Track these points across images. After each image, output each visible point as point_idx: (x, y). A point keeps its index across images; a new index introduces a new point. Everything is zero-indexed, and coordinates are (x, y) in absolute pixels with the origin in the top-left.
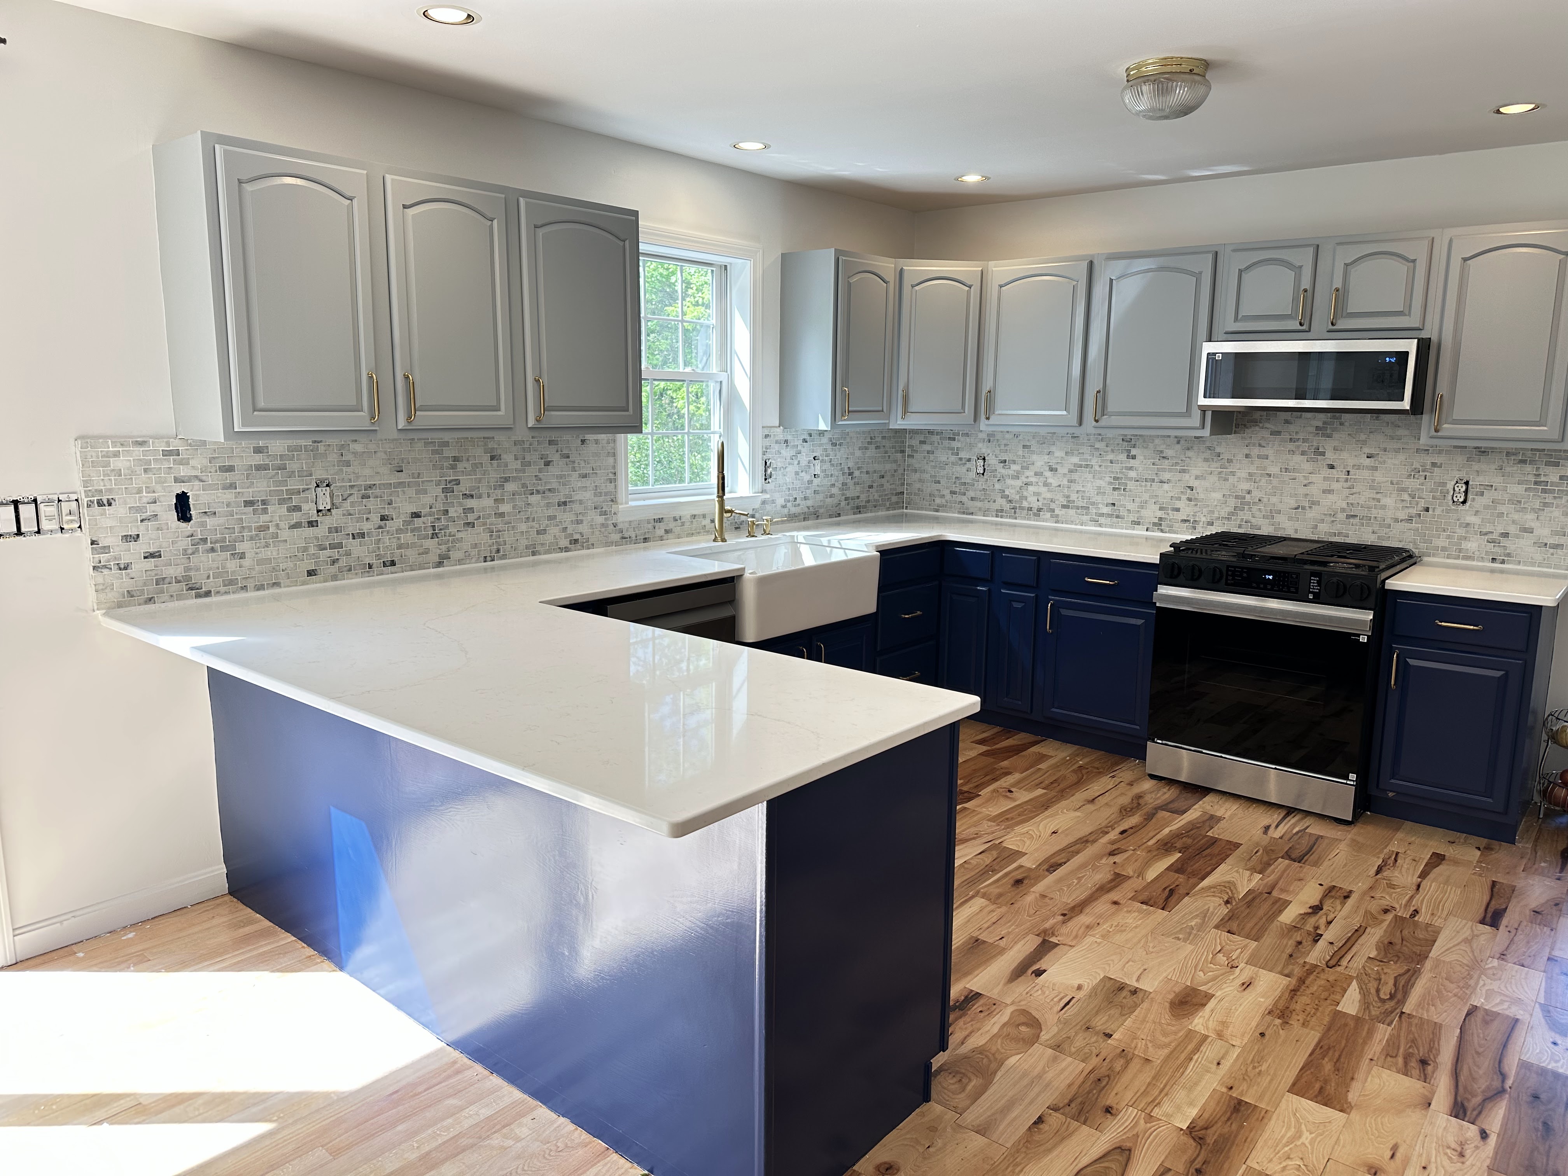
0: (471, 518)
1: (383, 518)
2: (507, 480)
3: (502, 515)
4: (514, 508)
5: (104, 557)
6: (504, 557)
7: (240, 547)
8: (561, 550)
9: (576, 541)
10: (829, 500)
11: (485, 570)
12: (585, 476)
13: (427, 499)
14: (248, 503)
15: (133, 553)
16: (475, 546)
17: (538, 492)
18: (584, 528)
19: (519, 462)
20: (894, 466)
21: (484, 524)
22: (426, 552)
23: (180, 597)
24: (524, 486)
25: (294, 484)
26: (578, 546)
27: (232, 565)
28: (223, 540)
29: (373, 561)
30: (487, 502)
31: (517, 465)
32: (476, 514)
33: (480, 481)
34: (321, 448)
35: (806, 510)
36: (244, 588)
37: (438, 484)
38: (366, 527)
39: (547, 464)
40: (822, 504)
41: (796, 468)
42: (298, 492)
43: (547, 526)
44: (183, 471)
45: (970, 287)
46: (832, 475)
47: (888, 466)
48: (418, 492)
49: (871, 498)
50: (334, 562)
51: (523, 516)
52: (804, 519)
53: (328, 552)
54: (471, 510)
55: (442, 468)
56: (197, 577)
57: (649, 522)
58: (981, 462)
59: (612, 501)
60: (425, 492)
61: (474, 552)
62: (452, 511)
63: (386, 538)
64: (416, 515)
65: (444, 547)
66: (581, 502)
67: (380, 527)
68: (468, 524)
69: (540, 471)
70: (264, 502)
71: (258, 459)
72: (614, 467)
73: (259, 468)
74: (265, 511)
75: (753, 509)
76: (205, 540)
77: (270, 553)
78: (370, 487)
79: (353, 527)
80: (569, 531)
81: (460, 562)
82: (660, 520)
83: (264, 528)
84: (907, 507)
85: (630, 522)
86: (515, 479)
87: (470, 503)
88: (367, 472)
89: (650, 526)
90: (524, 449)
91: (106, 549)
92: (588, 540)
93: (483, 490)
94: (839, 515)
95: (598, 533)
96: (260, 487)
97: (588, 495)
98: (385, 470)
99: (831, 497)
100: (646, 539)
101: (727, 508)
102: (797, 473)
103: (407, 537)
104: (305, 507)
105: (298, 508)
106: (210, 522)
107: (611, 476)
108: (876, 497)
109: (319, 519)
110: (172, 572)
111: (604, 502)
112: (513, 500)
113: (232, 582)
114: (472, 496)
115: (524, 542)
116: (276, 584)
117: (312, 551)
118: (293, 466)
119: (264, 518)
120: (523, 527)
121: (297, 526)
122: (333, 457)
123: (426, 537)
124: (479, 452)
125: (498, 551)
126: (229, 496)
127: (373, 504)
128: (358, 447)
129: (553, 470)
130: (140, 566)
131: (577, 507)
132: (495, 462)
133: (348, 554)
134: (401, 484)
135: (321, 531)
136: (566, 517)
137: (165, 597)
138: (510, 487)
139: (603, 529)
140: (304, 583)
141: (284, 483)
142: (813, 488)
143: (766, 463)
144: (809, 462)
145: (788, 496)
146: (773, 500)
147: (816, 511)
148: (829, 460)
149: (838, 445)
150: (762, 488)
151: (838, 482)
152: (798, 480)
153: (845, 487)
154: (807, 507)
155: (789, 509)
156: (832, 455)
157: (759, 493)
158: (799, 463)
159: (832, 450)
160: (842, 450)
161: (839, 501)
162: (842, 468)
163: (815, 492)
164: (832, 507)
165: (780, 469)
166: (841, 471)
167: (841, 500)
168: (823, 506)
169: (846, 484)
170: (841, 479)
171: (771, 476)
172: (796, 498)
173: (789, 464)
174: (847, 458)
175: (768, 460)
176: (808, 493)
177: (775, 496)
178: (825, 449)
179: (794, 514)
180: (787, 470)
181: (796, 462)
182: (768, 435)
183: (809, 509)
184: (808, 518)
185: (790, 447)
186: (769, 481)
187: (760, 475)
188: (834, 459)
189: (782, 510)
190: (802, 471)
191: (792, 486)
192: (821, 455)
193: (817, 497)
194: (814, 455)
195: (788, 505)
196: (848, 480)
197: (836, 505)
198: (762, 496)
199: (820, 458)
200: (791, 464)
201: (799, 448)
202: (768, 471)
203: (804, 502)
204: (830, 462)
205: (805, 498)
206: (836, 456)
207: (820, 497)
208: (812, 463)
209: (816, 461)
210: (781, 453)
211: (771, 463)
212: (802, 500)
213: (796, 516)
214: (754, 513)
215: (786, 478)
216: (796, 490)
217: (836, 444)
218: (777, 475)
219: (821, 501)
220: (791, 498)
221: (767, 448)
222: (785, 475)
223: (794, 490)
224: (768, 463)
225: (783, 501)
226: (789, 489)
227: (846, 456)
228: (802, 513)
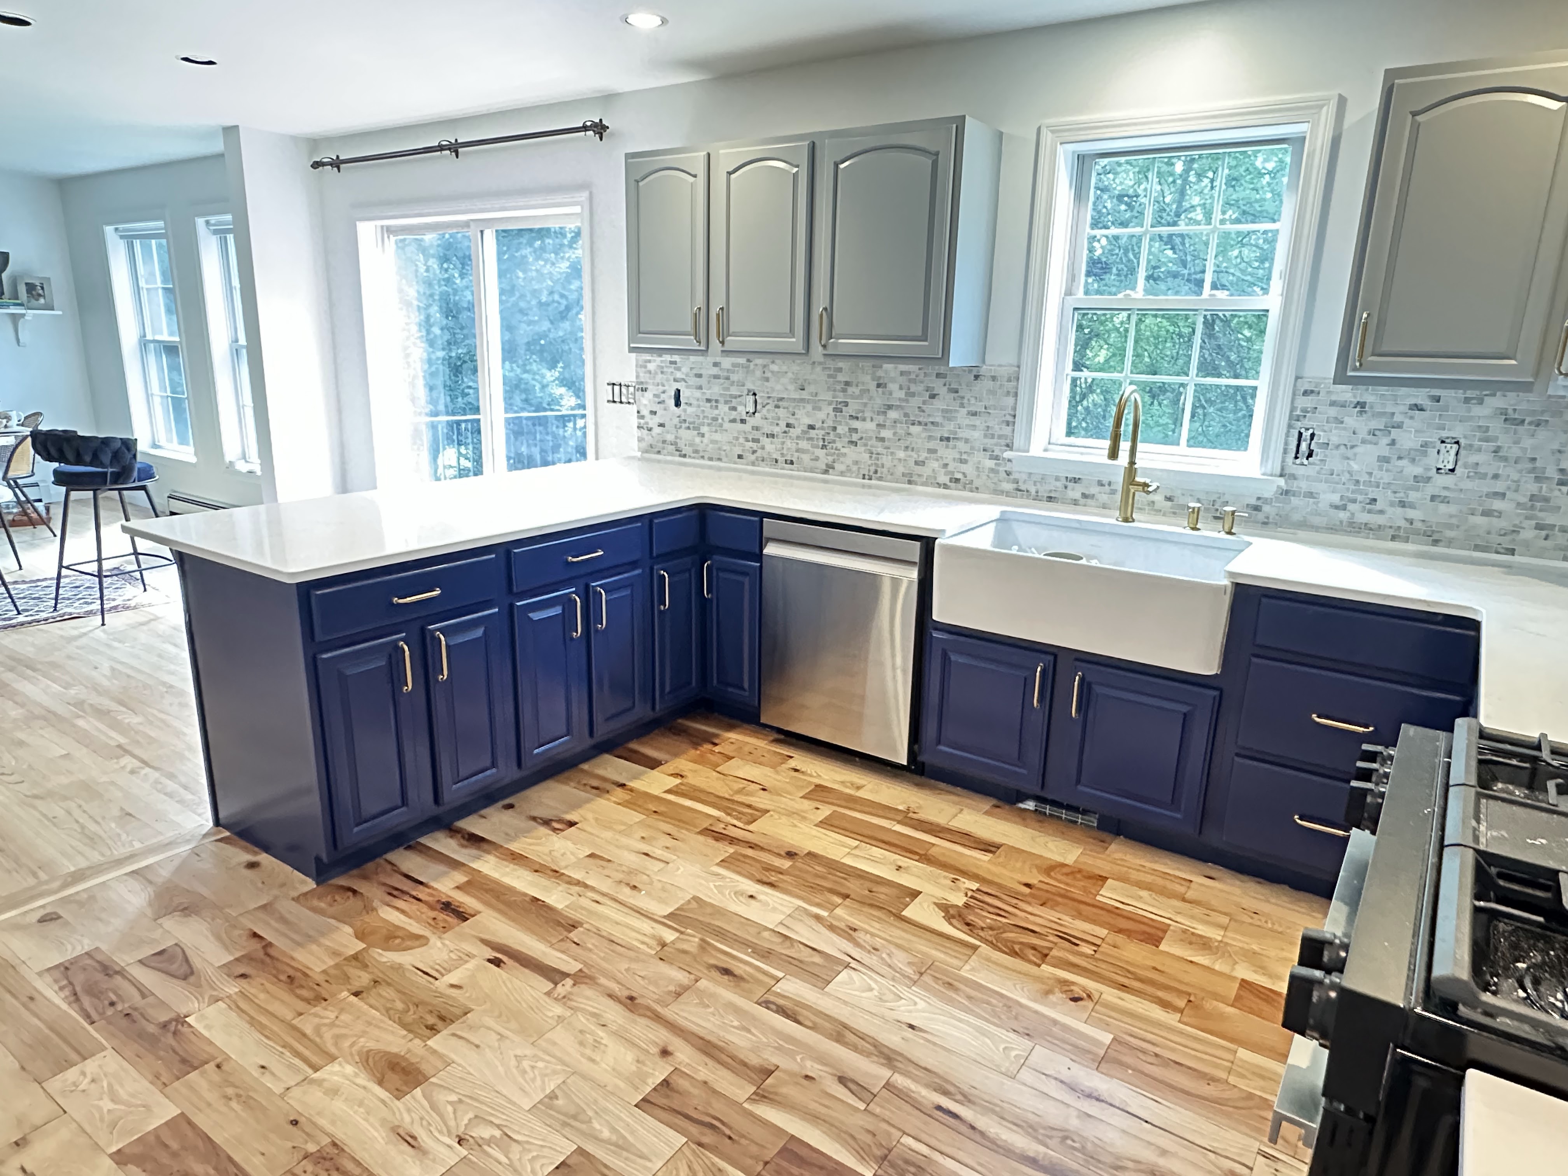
0: (855, 437)
1: (788, 425)
2: (890, 407)
3: (882, 440)
4: (895, 434)
5: (642, 421)
6: (880, 479)
7: (704, 429)
8: (939, 485)
9: (957, 480)
10: (1479, 520)
11: (863, 486)
12: (974, 414)
13: (821, 415)
14: (708, 400)
15: (653, 422)
16: (856, 463)
17: (920, 423)
18: (969, 469)
19: (903, 392)
21: (866, 445)
22: (817, 459)
23: (672, 455)
24: (906, 415)
25: (734, 391)
26: (960, 486)
27: (698, 440)
28: (694, 423)
29: (779, 458)
30: (870, 426)
31: (902, 394)
32: (859, 435)
33: (865, 405)
34: (752, 365)
35: (1403, 524)
36: (703, 457)
37: (830, 403)
38: (776, 430)
39: (933, 396)
40: (1454, 521)
41: (1386, 451)
42: (736, 397)
43: (926, 458)
44: (679, 375)
46: (1496, 477)
48: (814, 409)
50: (754, 452)
51: (902, 444)
52: (1393, 538)
53: (750, 444)
54: (856, 430)
55: (835, 391)
56: (681, 444)
57: (1057, 479)
59: (1007, 446)
60: (820, 409)
61: (855, 468)
62: (840, 430)
63: (788, 443)
64: (811, 427)
65: (830, 459)
66: (967, 441)
67: (785, 432)
68: (851, 442)
69: (924, 403)
70: (717, 401)
71: (715, 371)
72: (1015, 409)
73: (716, 377)
74: (717, 407)
75: (1259, 499)
76: (685, 421)
77: (717, 437)
78: (781, 399)
79: (767, 429)
80: (950, 468)
81: (842, 474)
82: (1076, 480)
83: (715, 419)
85: (1030, 474)
86: (898, 407)
87: (856, 424)
88: (779, 387)
89: (1059, 484)
90: (910, 381)
91: (643, 417)
92: (971, 482)
93: (868, 415)
94: (1512, 552)
95: (985, 477)
96: (715, 390)
97: (976, 435)
98: (791, 387)
99: (1487, 513)
100: (1050, 497)
101: (1138, 479)
102: (1384, 460)
103: (804, 444)
104: (740, 408)
105: (734, 409)
106: (690, 410)
107: (1010, 419)
109: (748, 419)
110: (670, 437)
111: (996, 445)
112: (894, 427)
113: (696, 452)
114: (857, 418)
115: (901, 469)
116: (719, 459)
117: (742, 440)
118: (734, 377)
119: (716, 412)
120: (901, 454)
121: (733, 421)
122: (758, 373)
123: (817, 447)
124: (867, 378)
125: (876, 472)
126: (698, 393)
127: (781, 412)
128: (774, 367)
129: (938, 404)
130: (657, 430)
131: (961, 445)
132: (880, 390)
133: (763, 448)
134: (802, 400)
135: (747, 427)
136: (948, 454)
137: (665, 451)
138: (893, 415)
139: (991, 475)
140: (735, 463)
141: (728, 389)
142: (1430, 489)
143: (1300, 434)
144: (1425, 445)
145: (1353, 492)
146: (1311, 493)
147: (1433, 532)
148: (1493, 449)
149: (1530, 423)
150: (1283, 469)
151: (1516, 491)
152: (1387, 471)
153: (1538, 505)
154: (1406, 519)
155: (1353, 514)
156: (1504, 441)
157: (1276, 476)
158: (1393, 443)
159: (1507, 431)
160: (1542, 434)
161: (1515, 526)
162: (1534, 468)
163: (1433, 498)
164: (1489, 533)
165: (1337, 447)
166: (1529, 472)
167: (1523, 525)
168: (1458, 527)
169: (1547, 500)
170: (1531, 487)
171: (1310, 455)
172: (1375, 500)
173: (1364, 442)
174: (1560, 451)
175: (1307, 429)
176: (1413, 496)
177: (1317, 487)
178: (1480, 427)
179: (1366, 524)
180: (1356, 450)
181: (1385, 441)
182: (1312, 392)
183: (1411, 523)
184: (1408, 538)
185: (1369, 414)
186: (1305, 462)
187: (1282, 450)
188: (1509, 448)
189: (1333, 512)
190: (1400, 458)
191: (1366, 478)
192: (1465, 437)
193: (1443, 508)
194: (1444, 434)
195: (1351, 507)
196: (1557, 493)
197: (1503, 532)
198: (1281, 482)
199: (1463, 442)
200: (1371, 443)
201: (1398, 418)
202: (1304, 446)
203: (1399, 510)
204: (1495, 452)
205: (1403, 504)
206: (1517, 442)
207: (1453, 509)
208: (1434, 447)
209: (1449, 446)
210: (1342, 422)
211: (1312, 436)
212: (1392, 504)
213: (1371, 529)
214: (1259, 503)
215: (1352, 463)
216: (1378, 487)
217: (1523, 421)
218: (1326, 456)
219: (1451, 516)
220: (1360, 498)
221: (1305, 410)
222: (1348, 458)
223: (1371, 486)
224: (1307, 435)
225: (1336, 498)
226: (1358, 482)
227: (1556, 446)
228: (1391, 527)
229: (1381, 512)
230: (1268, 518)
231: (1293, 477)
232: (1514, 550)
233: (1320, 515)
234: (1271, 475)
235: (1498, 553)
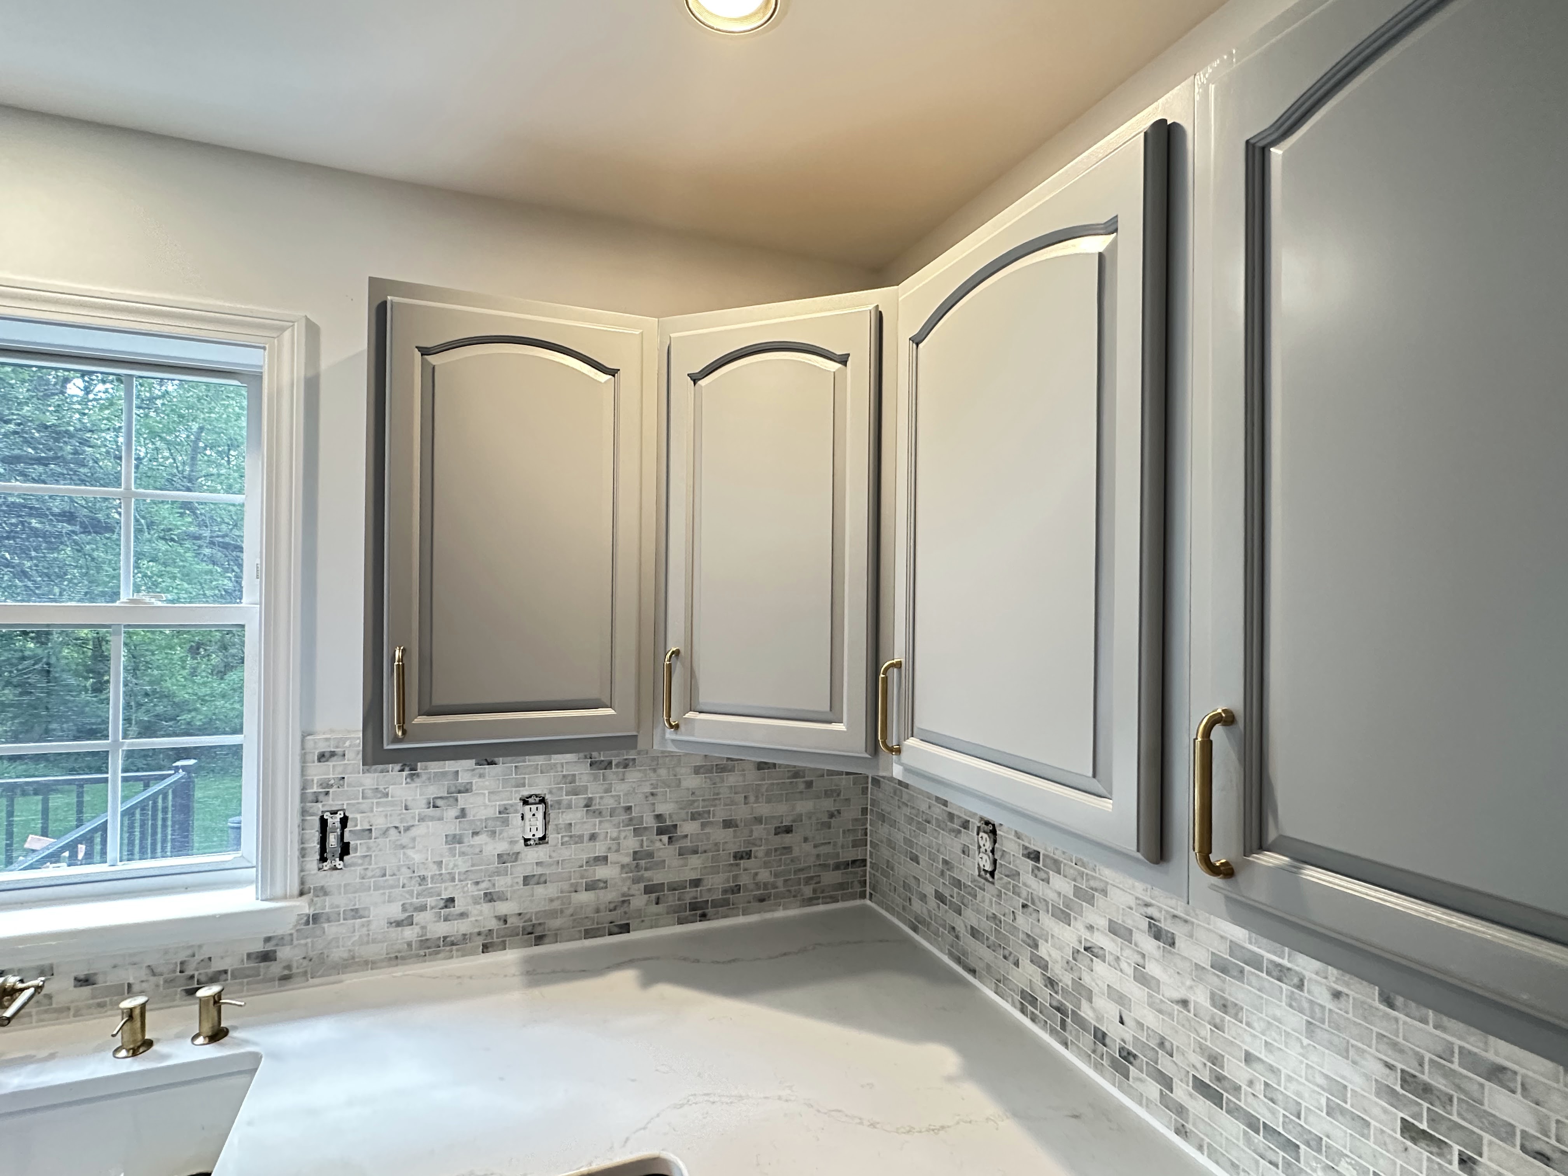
10: (585, 897)
20: (828, 804)
35: (493, 924)
40: (556, 905)
41: (455, 827)
45: (843, 360)
46: (593, 837)
47: (804, 806)
49: (745, 880)
52: (486, 948)
58: (986, 841)
75: (268, 940)
84: (871, 894)
94: (625, 928)
99: (591, 887)
102: (455, 840)
108: (764, 876)
142: (520, 871)
143: (323, 822)
144: (504, 810)
145: (419, 895)
146: (356, 911)
147: (534, 925)
148: (583, 803)
149: (617, 765)
150: (302, 882)
151: (617, 851)
152: (462, 854)
153: (642, 863)
154: (498, 918)
155: (423, 928)
156: (595, 790)
157: (292, 897)
158: (463, 813)
159: (596, 778)
160: (633, 776)
161: (623, 895)
162: (631, 820)
163: (526, 880)
164: (598, 911)
165: (385, 832)
166: (628, 825)
167: (632, 892)
168: (562, 911)
169: (650, 855)
170: (631, 843)
171: (345, 849)
172: (452, 900)
173: (422, 819)
174: (652, 794)
175: (334, 813)
176: (501, 883)
177: (363, 900)
178: (564, 776)
179: (445, 938)
180: (413, 832)
181: (453, 812)
182: (333, 754)
183: (505, 922)
184: (504, 942)
185: (424, 777)
186: (338, 863)
187: (297, 853)
188: (601, 798)
189: (395, 932)
190: (475, 834)
191: (433, 870)
192: (550, 792)
193: (540, 890)
194: (525, 792)
195: (418, 917)
196: (658, 844)
197: (612, 906)
198: (303, 906)
199: (548, 798)
200: (432, 819)
201: (463, 778)
202: (332, 840)
203: (486, 907)
204: (587, 806)
205: (490, 897)
206: (607, 791)
207: (550, 890)
208: (516, 811)
209: (534, 807)
210: (387, 795)
211: (344, 821)
212: (476, 902)
213: (453, 944)
214: (269, 947)
215: (410, 852)
216: (453, 880)
217: (610, 763)
218: (369, 849)
219: (552, 900)
220: (430, 901)
221: (326, 785)
222: (403, 847)
223: (443, 881)
224: (334, 821)
225: (395, 911)
226: (423, 879)
227: (647, 789)
228: (479, 934)
229: (463, 915)
230: (289, 967)
231: (323, 891)
232: (628, 925)
233: (374, 941)
234: (285, 898)
235: (610, 934)
